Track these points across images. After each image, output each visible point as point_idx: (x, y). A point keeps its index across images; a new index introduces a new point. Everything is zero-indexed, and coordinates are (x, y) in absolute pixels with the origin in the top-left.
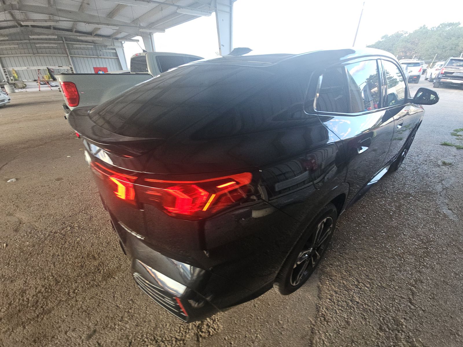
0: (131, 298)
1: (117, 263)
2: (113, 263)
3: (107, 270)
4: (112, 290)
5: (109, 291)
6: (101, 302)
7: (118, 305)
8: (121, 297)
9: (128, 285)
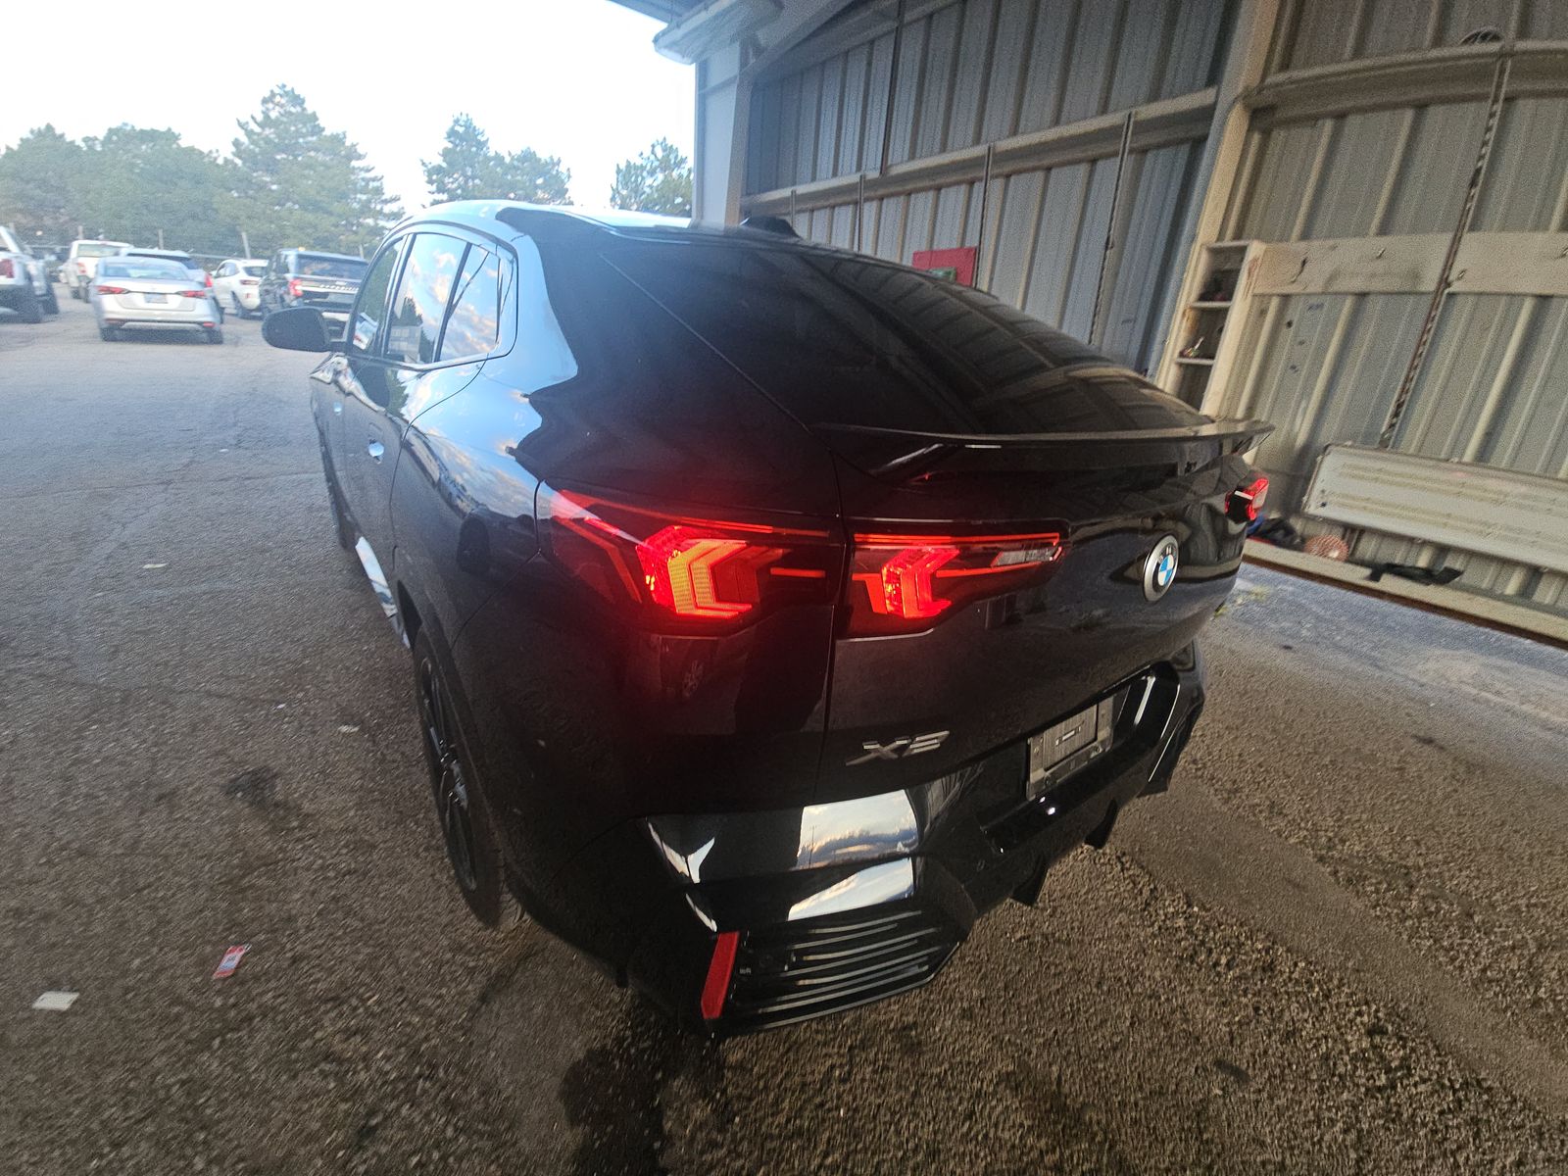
0: (1095, 990)
1: (1000, 1100)
2: (1002, 1118)
3: (1039, 1137)
4: (1101, 1066)
5: (1106, 1077)
6: (1147, 1088)
7: (1128, 1023)
8: (1106, 1021)
9: (1063, 1016)
